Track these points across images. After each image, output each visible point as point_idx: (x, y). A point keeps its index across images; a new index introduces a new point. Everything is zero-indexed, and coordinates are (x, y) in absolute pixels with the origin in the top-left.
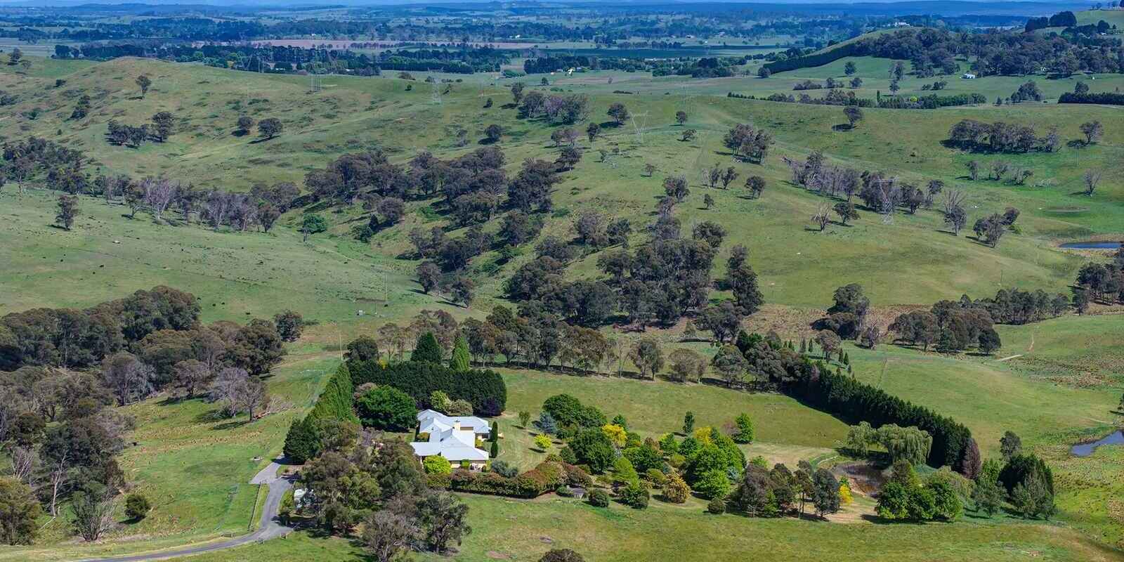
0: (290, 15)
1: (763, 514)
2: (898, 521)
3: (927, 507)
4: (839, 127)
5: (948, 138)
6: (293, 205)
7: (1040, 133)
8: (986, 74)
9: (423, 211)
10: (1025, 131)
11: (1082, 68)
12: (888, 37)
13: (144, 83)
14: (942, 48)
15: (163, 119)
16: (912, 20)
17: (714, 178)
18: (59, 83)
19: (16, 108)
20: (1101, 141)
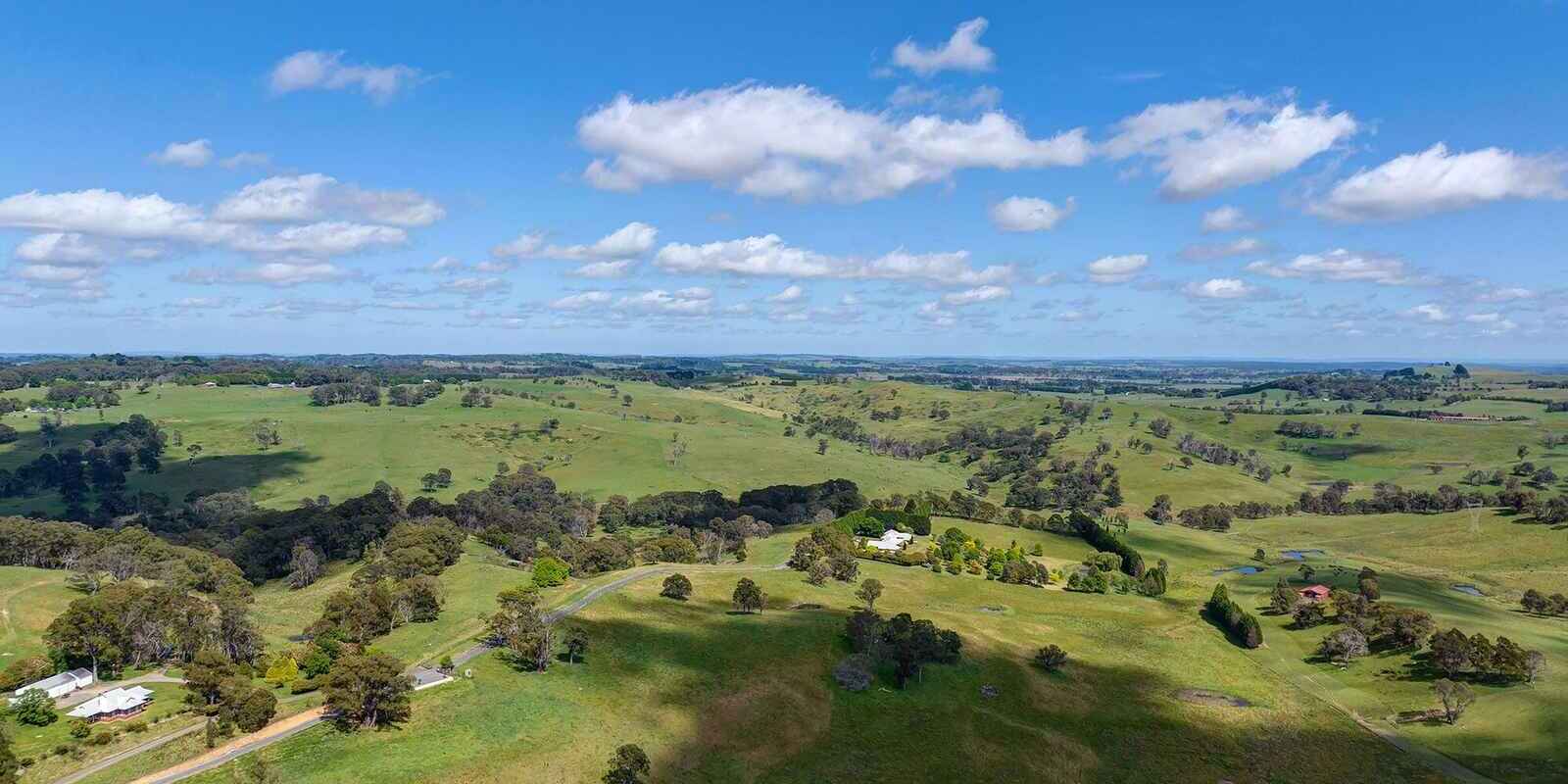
0: (1018, 364)
1: (1013, 583)
2: (1076, 591)
3: (1090, 586)
4: (1221, 423)
5: (1278, 429)
6: (940, 450)
7: (1326, 429)
8: (1335, 399)
9: (993, 454)
10: (1317, 427)
11: (1387, 396)
12: (1289, 379)
13: (894, 392)
14: (1315, 385)
15: (897, 409)
16: (1343, 372)
17: (1131, 444)
18: (860, 392)
19: (839, 402)
20: (1362, 433)
